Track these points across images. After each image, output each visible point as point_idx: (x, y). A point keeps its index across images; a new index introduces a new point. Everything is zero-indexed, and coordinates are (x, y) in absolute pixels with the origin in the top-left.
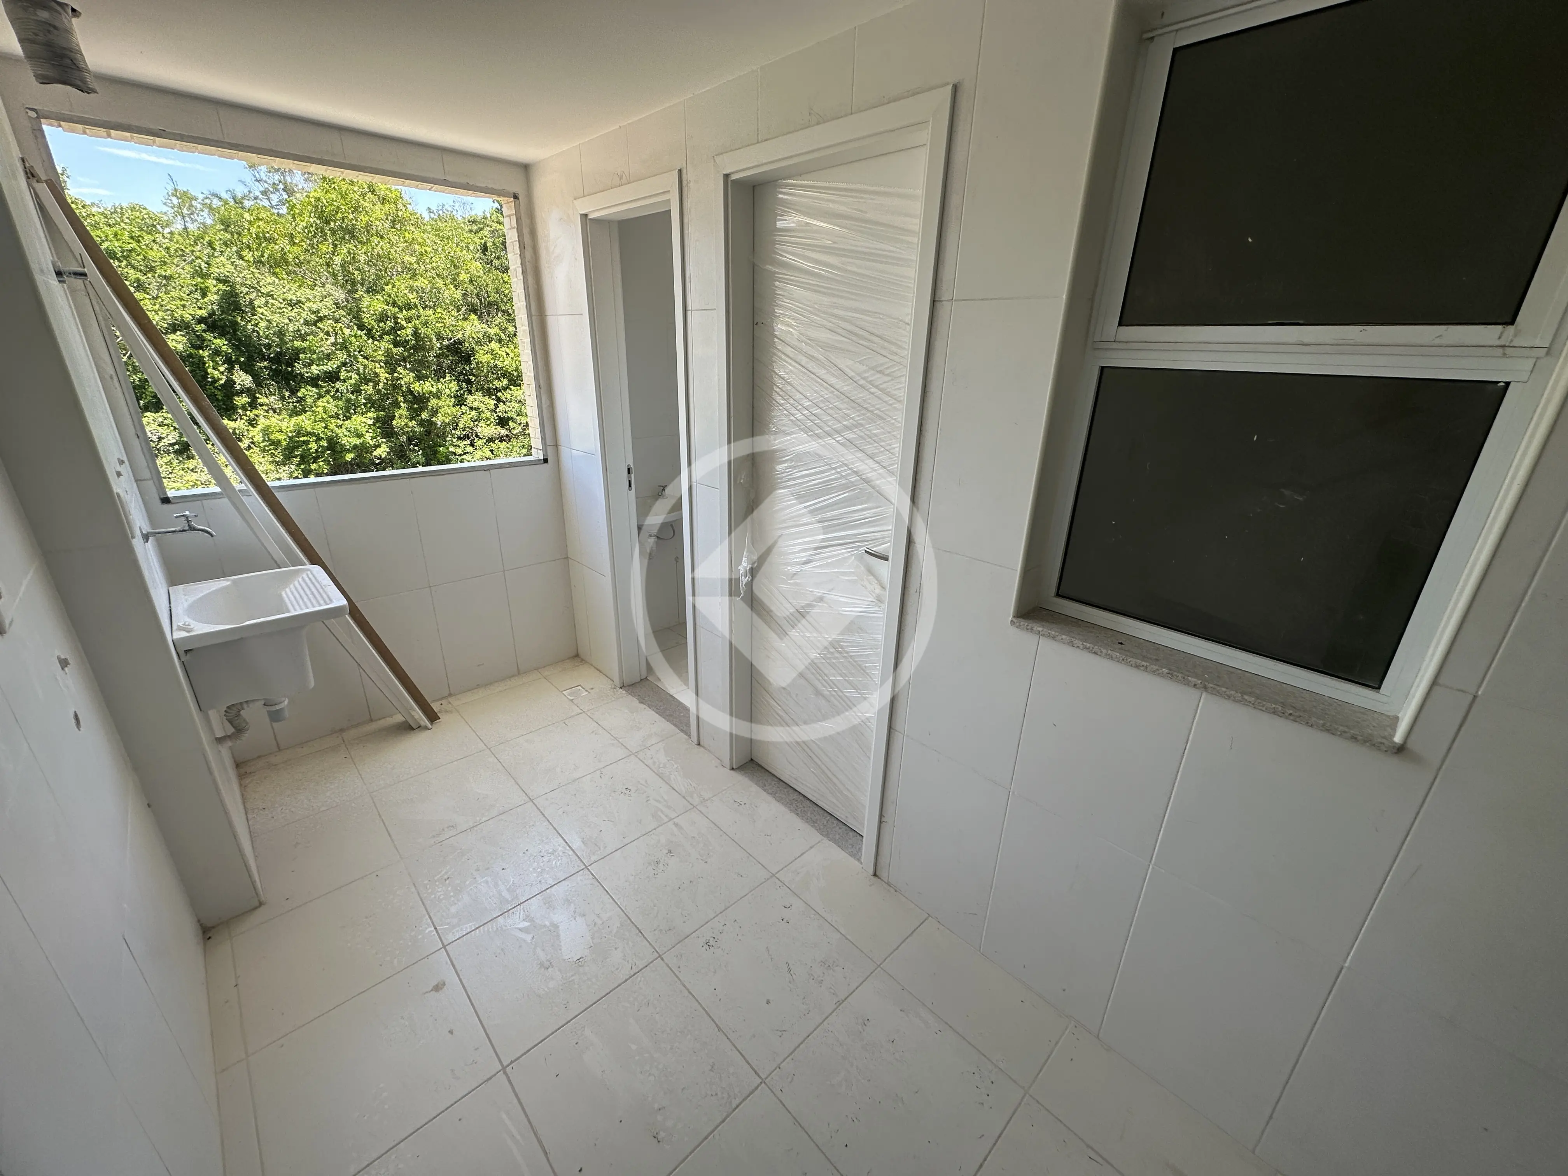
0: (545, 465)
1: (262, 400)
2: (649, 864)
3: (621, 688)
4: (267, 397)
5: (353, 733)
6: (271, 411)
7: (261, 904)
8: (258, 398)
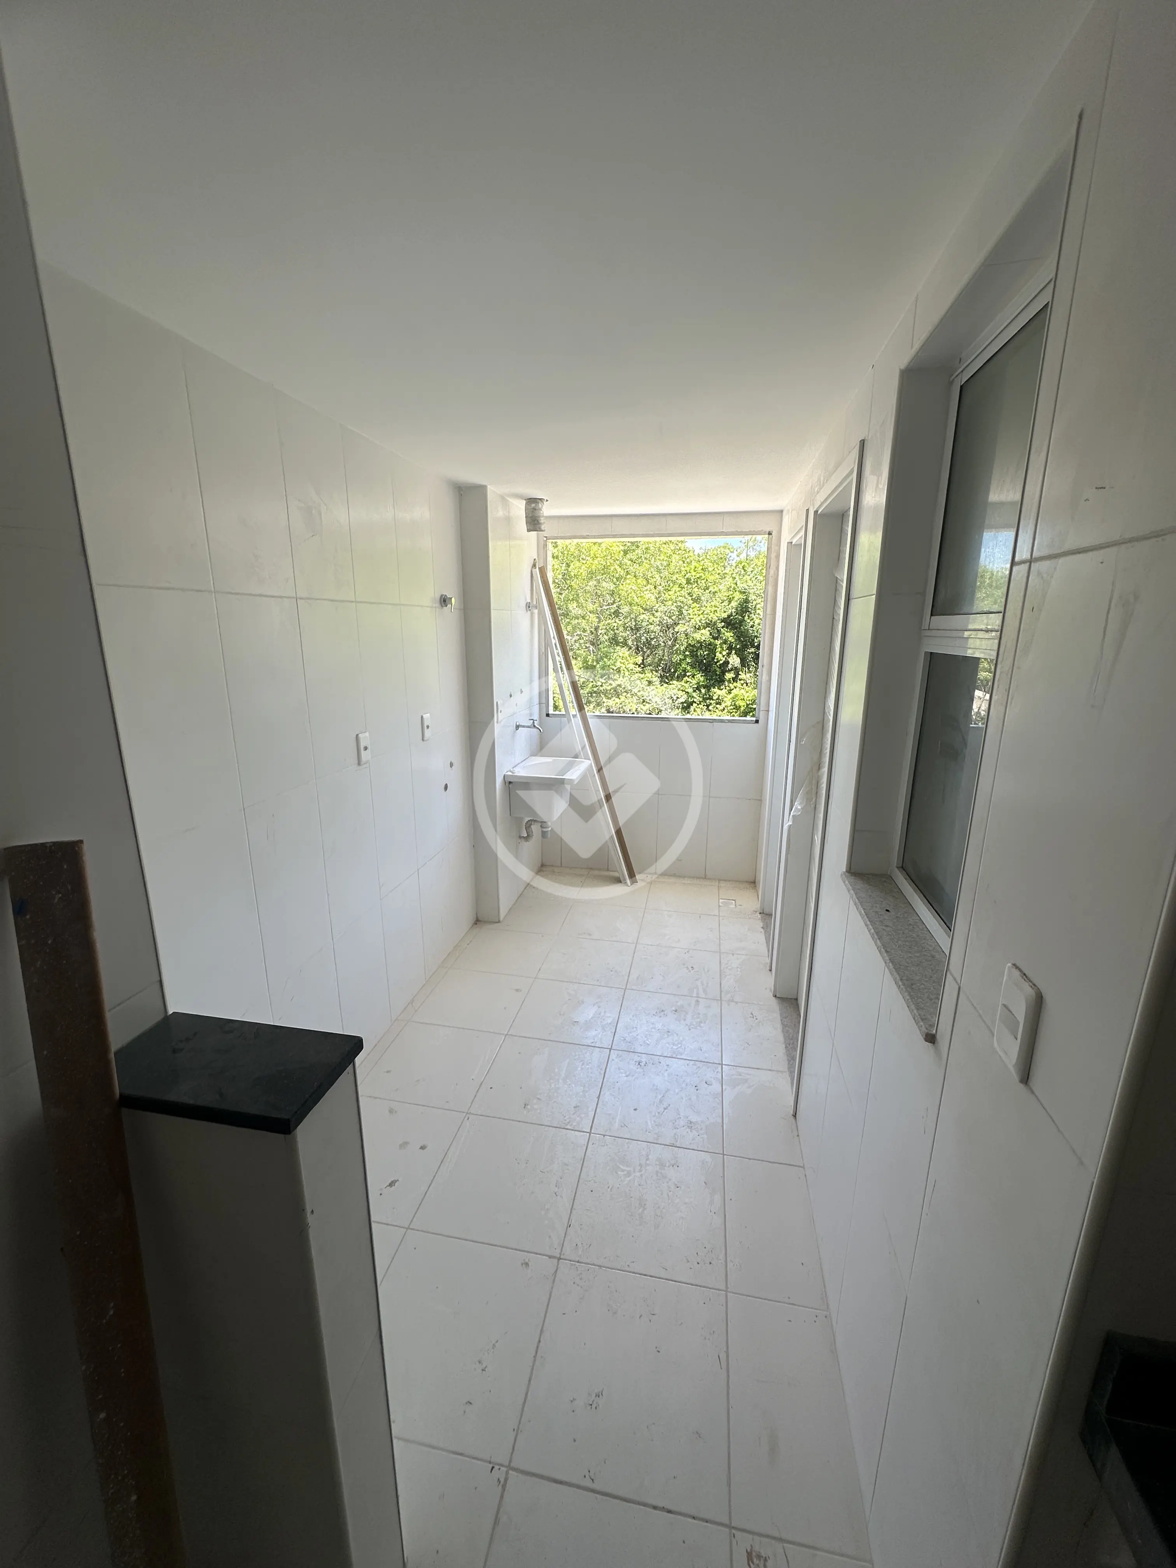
0: (756, 724)
1: (742, 676)
2: (658, 1008)
3: (760, 913)
4: (745, 674)
5: (596, 873)
6: (745, 685)
7: (499, 922)
8: (740, 675)
